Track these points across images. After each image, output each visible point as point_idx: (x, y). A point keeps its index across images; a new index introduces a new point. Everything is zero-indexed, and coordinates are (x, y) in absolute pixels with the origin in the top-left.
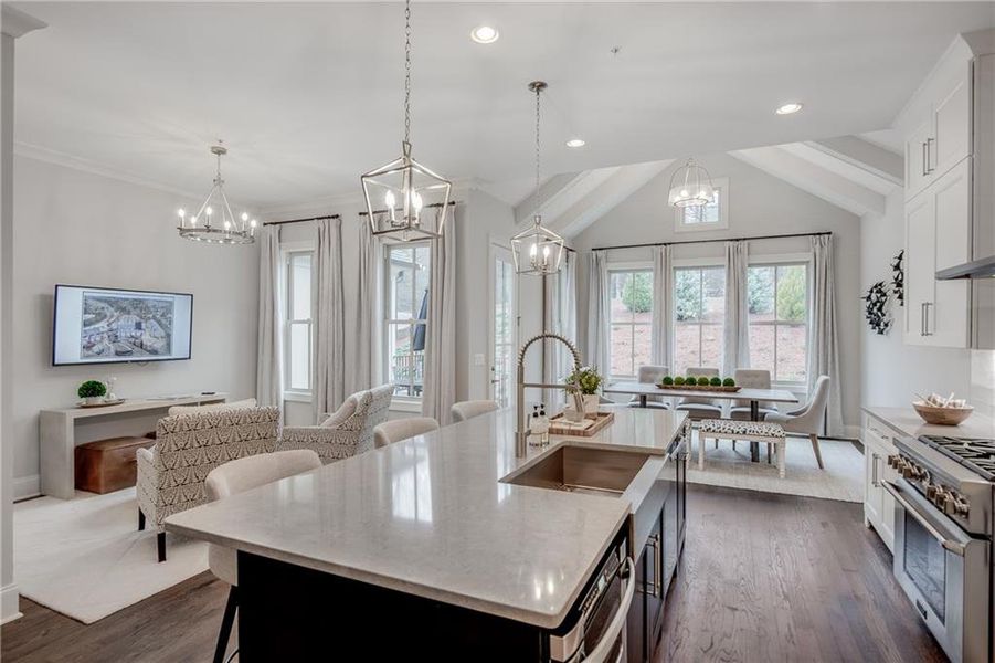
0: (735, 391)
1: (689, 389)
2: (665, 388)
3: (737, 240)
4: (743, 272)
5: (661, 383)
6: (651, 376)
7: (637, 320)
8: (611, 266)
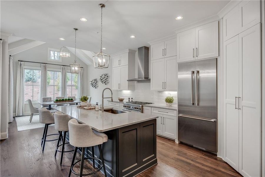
0: (73, 101)
1: (63, 102)
2: (57, 102)
3: (64, 66)
4: (66, 74)
5: (55, 101)
6: (46, 100)
7: (34, 84)
8: (25, 67)
